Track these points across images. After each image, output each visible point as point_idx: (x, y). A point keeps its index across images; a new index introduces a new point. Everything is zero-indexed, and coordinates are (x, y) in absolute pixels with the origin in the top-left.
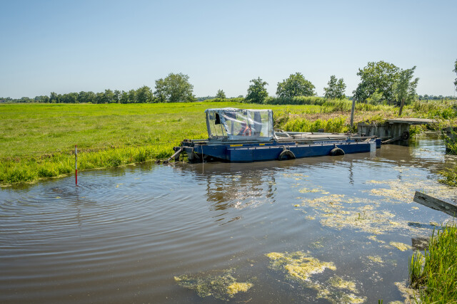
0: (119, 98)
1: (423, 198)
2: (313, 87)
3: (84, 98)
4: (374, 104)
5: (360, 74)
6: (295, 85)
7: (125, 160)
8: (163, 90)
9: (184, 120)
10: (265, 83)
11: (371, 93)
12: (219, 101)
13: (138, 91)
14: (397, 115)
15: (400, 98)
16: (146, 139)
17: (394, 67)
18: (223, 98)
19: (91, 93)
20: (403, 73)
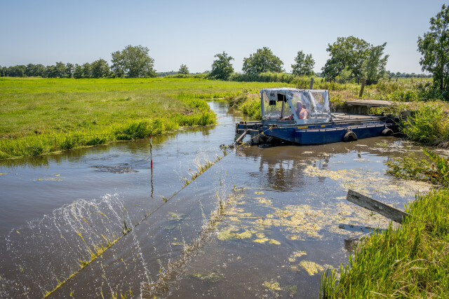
0: (73, 71)
1: (357, 197)
2: (281, 63)
3: (32, 71)
4: (342, 82)
5: (330, 50)
6: (263, 60)
7: (48, 148)
8: (121, 64)
9: (133, 99)
10: (230, 58)
11: (340, 70)
12: (182, 77)
13: (93, 64)
14: (358, 96)
15: (370, 76)
16: (80, 122)
17: (365, 42)
18: (186, 73)
19: (40, 65)
20: (374, 49)
